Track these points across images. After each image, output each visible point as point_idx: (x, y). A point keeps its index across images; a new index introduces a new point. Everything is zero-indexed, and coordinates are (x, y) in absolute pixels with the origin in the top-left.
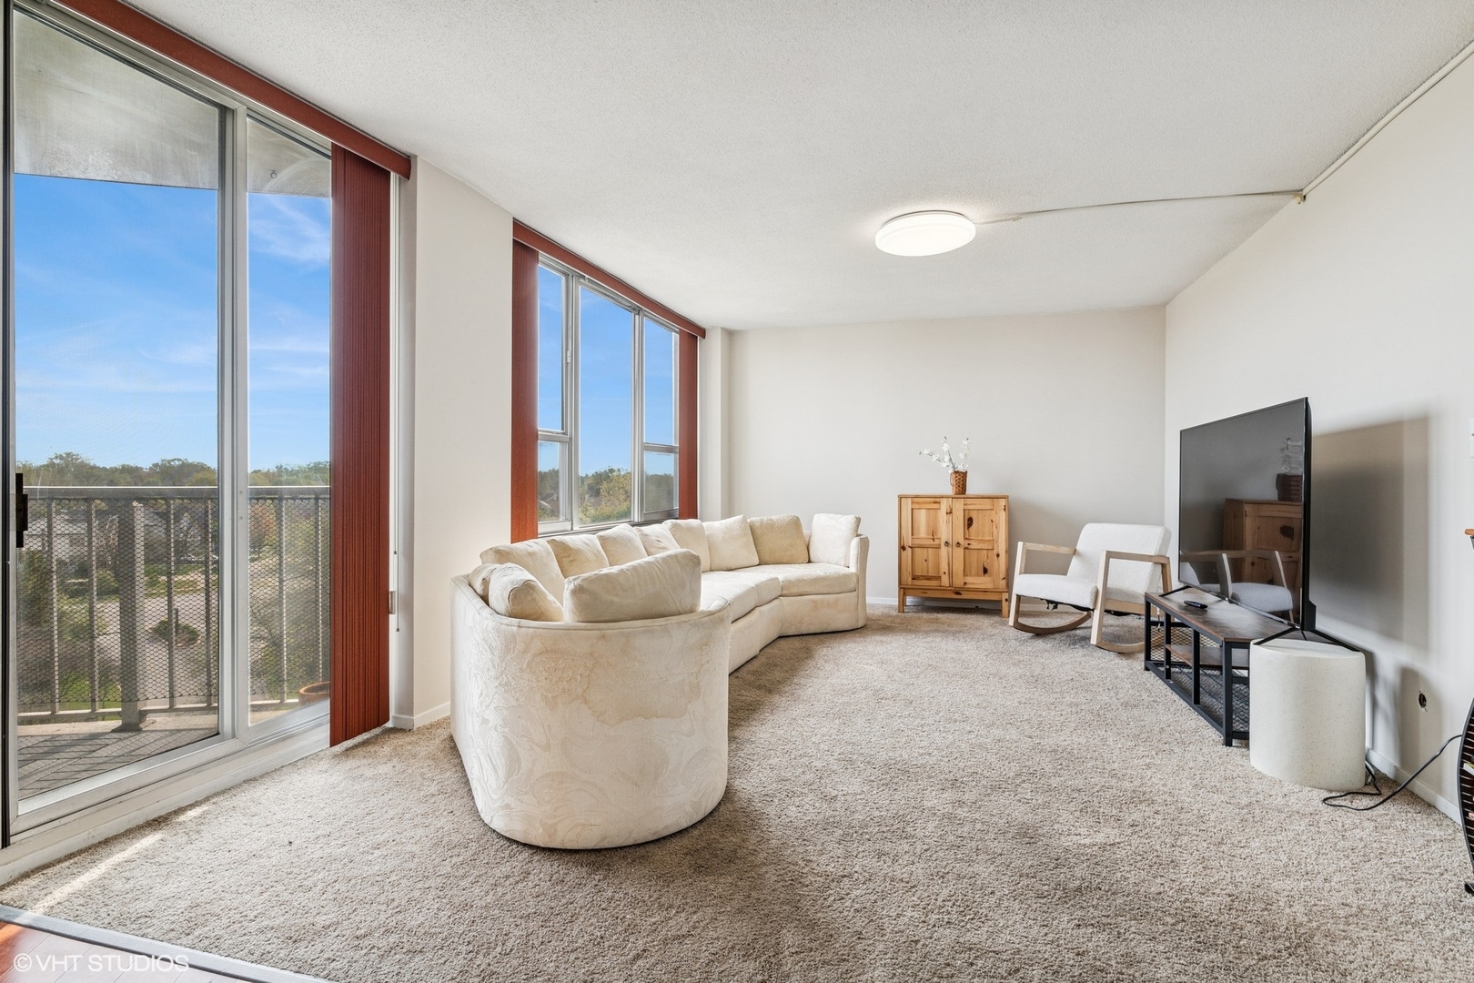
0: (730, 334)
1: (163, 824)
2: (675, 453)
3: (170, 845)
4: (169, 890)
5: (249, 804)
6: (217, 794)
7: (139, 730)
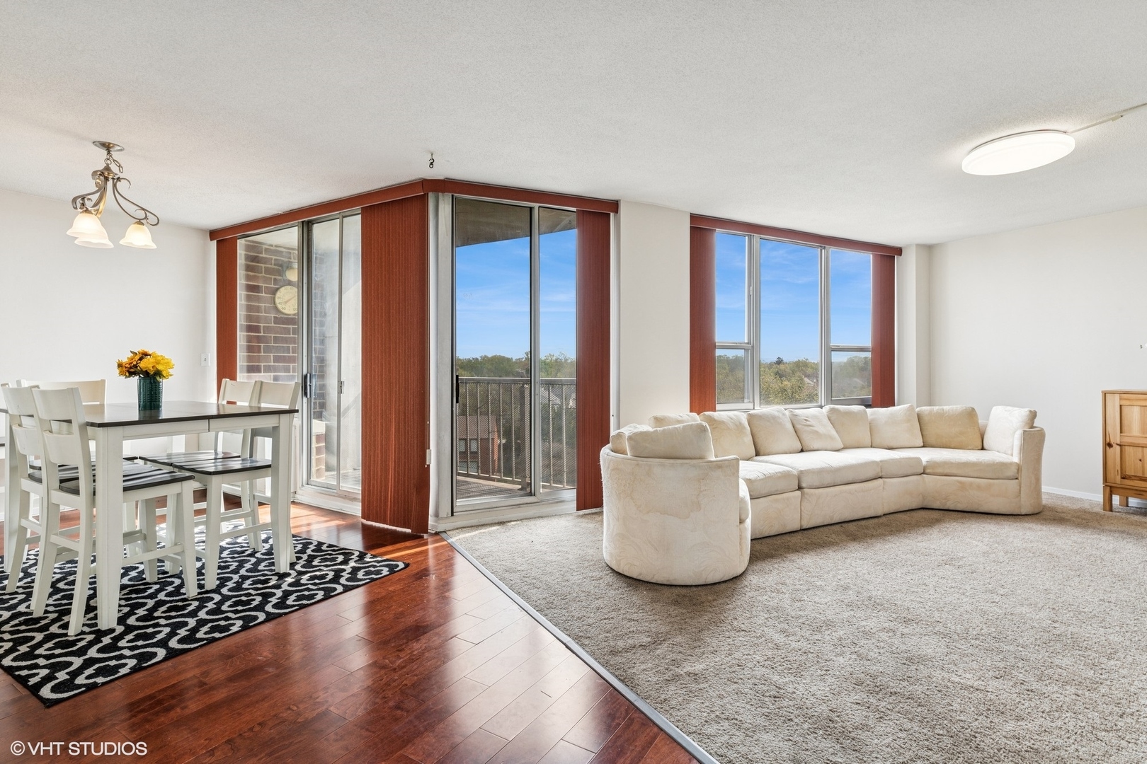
0: (929, 250)
1: (502, 524)
2: (869, 351)
3: (499, 532)
5: (532, 525)
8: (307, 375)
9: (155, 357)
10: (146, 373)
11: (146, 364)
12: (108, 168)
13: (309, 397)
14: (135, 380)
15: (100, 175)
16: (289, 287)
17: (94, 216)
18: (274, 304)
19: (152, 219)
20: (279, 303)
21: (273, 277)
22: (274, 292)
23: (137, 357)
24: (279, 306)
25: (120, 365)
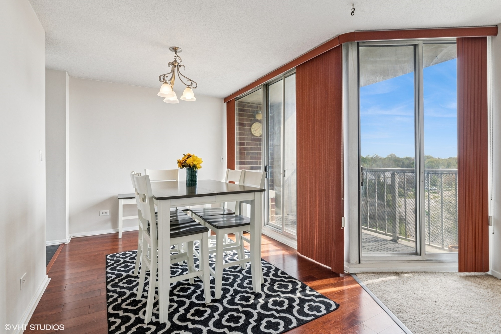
1: (397, 275)
3: (398, 282)
4: (395, 296)
5: (424, 280)
6: (415, 272)
7: (397, 242)
8: (266, 166)
9: (193, 158)
10: (190, 166)
11: (189, 161)
12: (175, 61)
13: (267, 178)
14: (185, 169)
15: (172, 64)
16: (257, 123)
17: (169, 85)
18: (251, 131)
19: (194, 85)
20: (253, 131)
21: (250, 118)
22: (251, 126)
23: (186, 157)
24: (253, 133)
25: (178, 162)
